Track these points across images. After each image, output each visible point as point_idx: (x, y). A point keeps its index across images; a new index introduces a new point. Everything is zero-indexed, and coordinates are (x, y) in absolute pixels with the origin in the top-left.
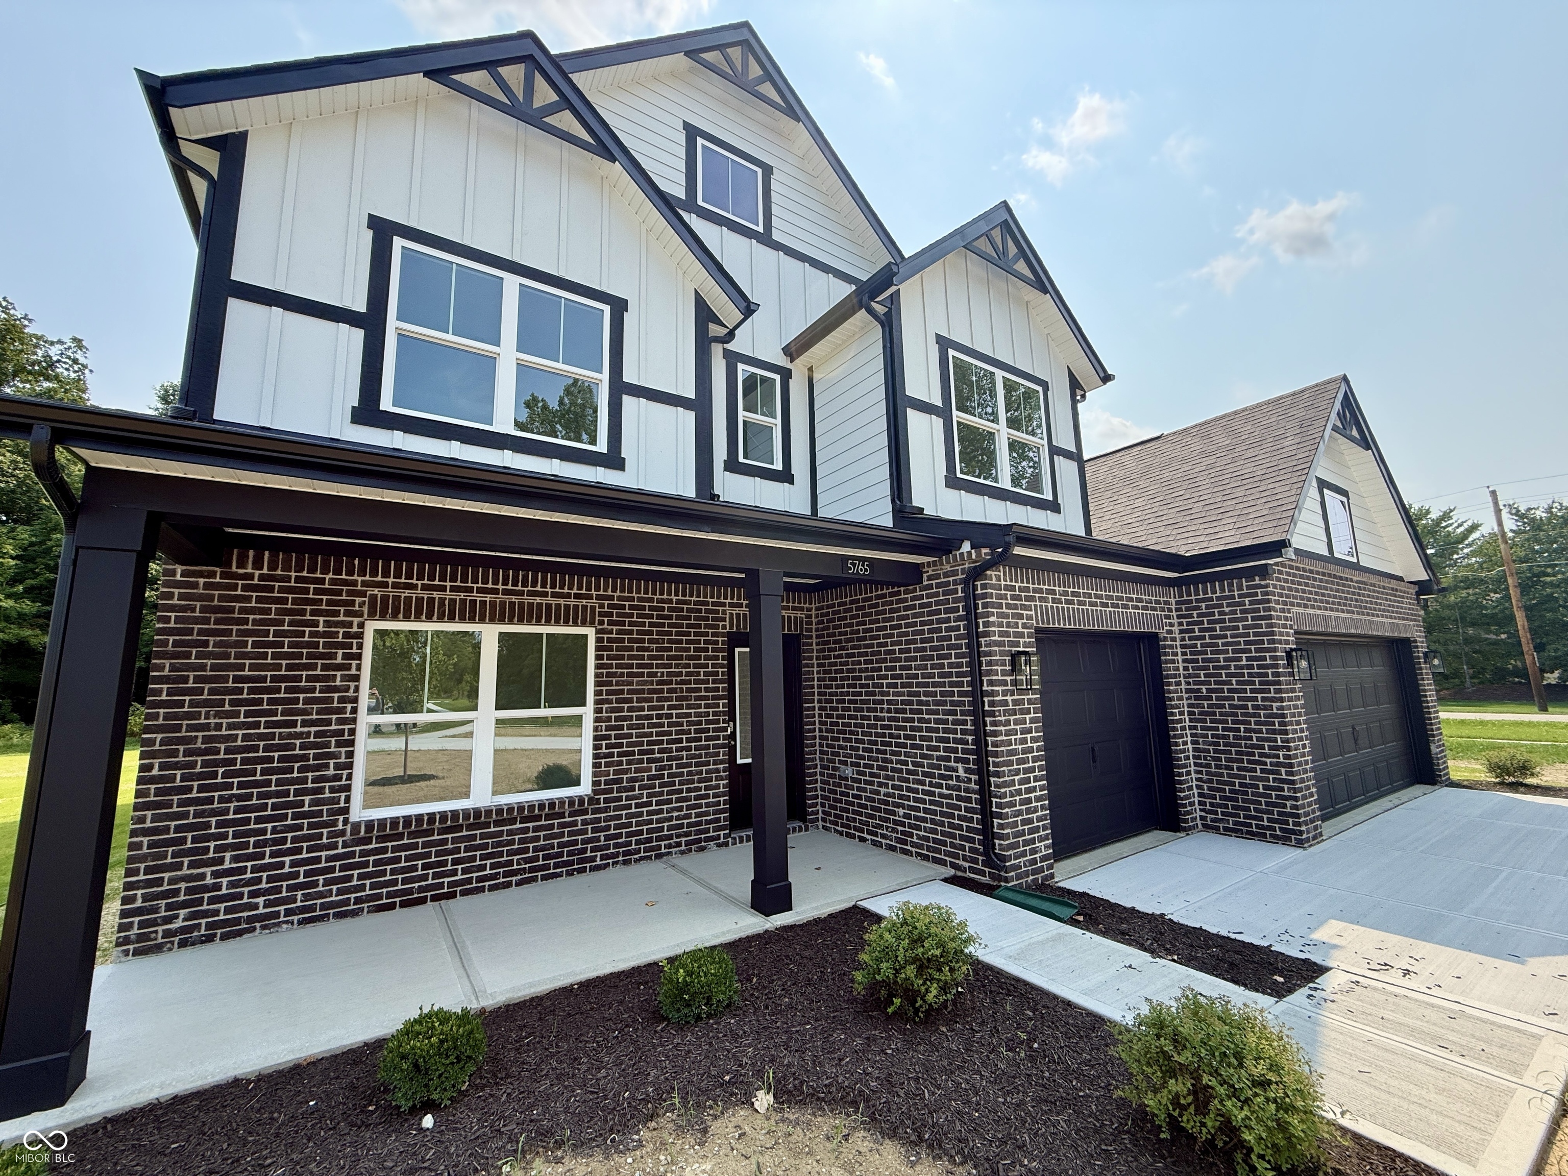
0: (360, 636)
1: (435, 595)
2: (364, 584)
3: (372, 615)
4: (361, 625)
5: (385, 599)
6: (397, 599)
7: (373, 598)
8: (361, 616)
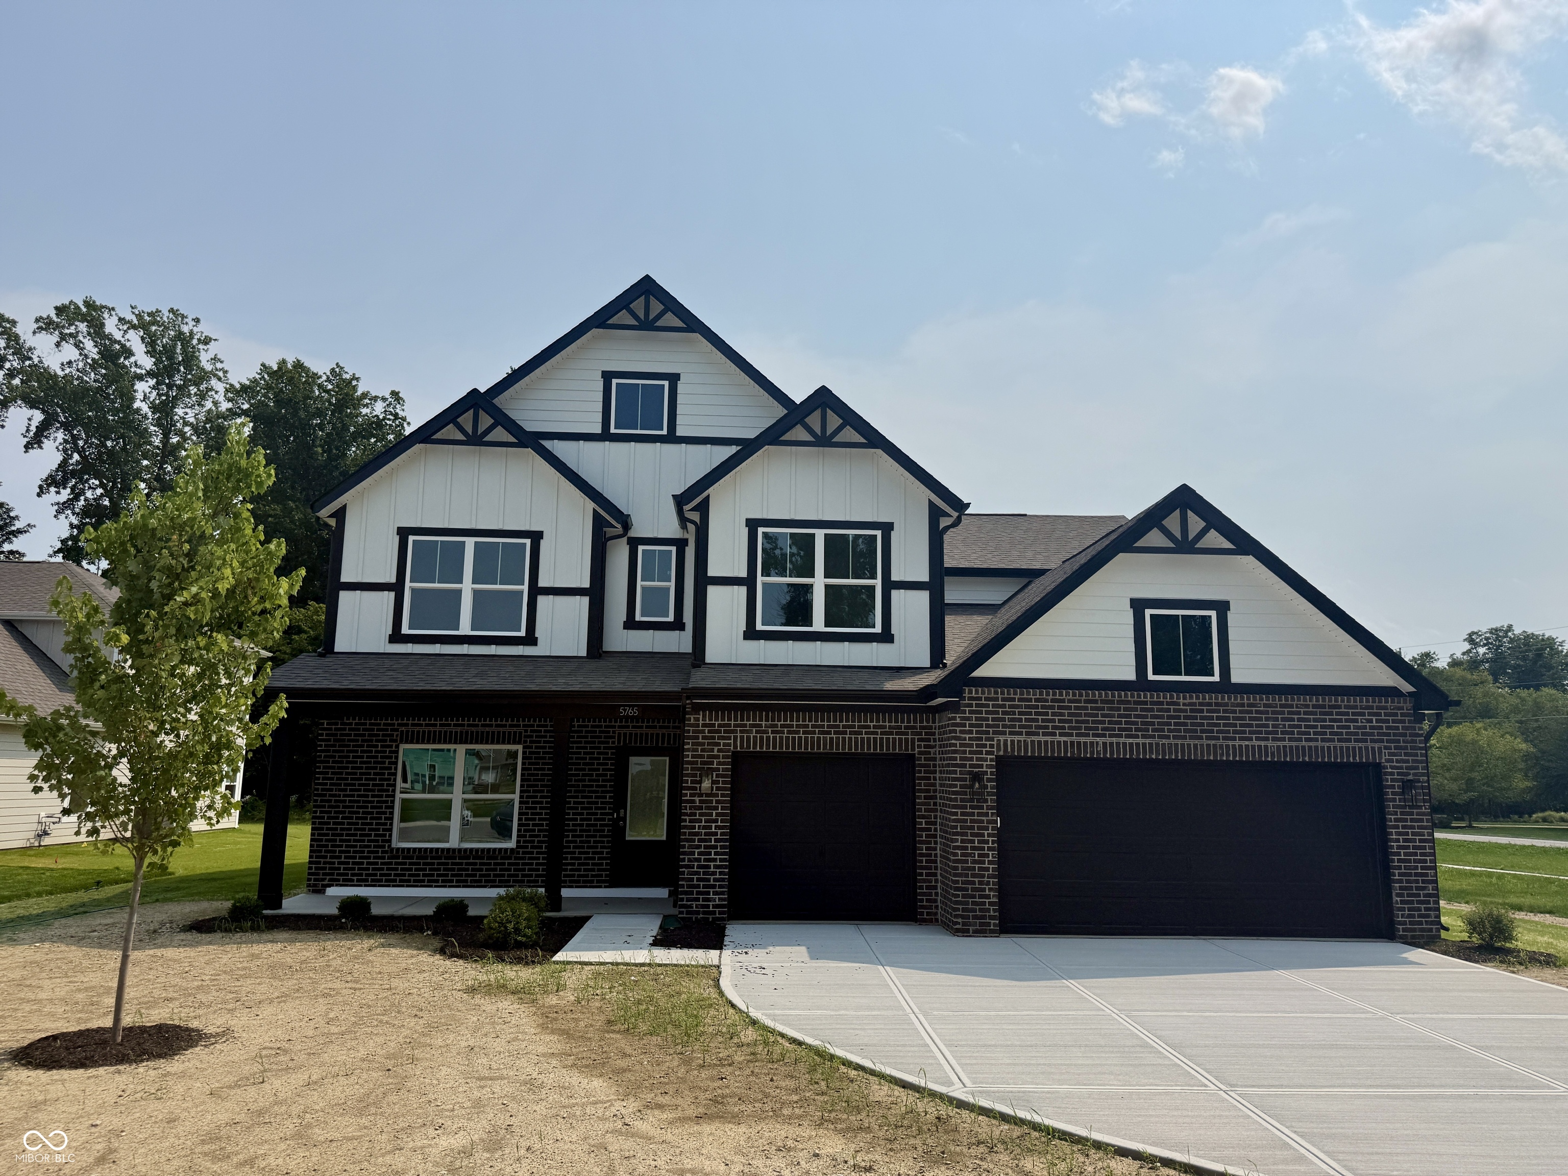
0: (397, 752)
1: (432, 729)
2: (399, 725)
3: (401, 742)
4: (397, 747)
5: (407, 732)
6: (413, 732)
7: (402, 731)
8: (396, 741)
